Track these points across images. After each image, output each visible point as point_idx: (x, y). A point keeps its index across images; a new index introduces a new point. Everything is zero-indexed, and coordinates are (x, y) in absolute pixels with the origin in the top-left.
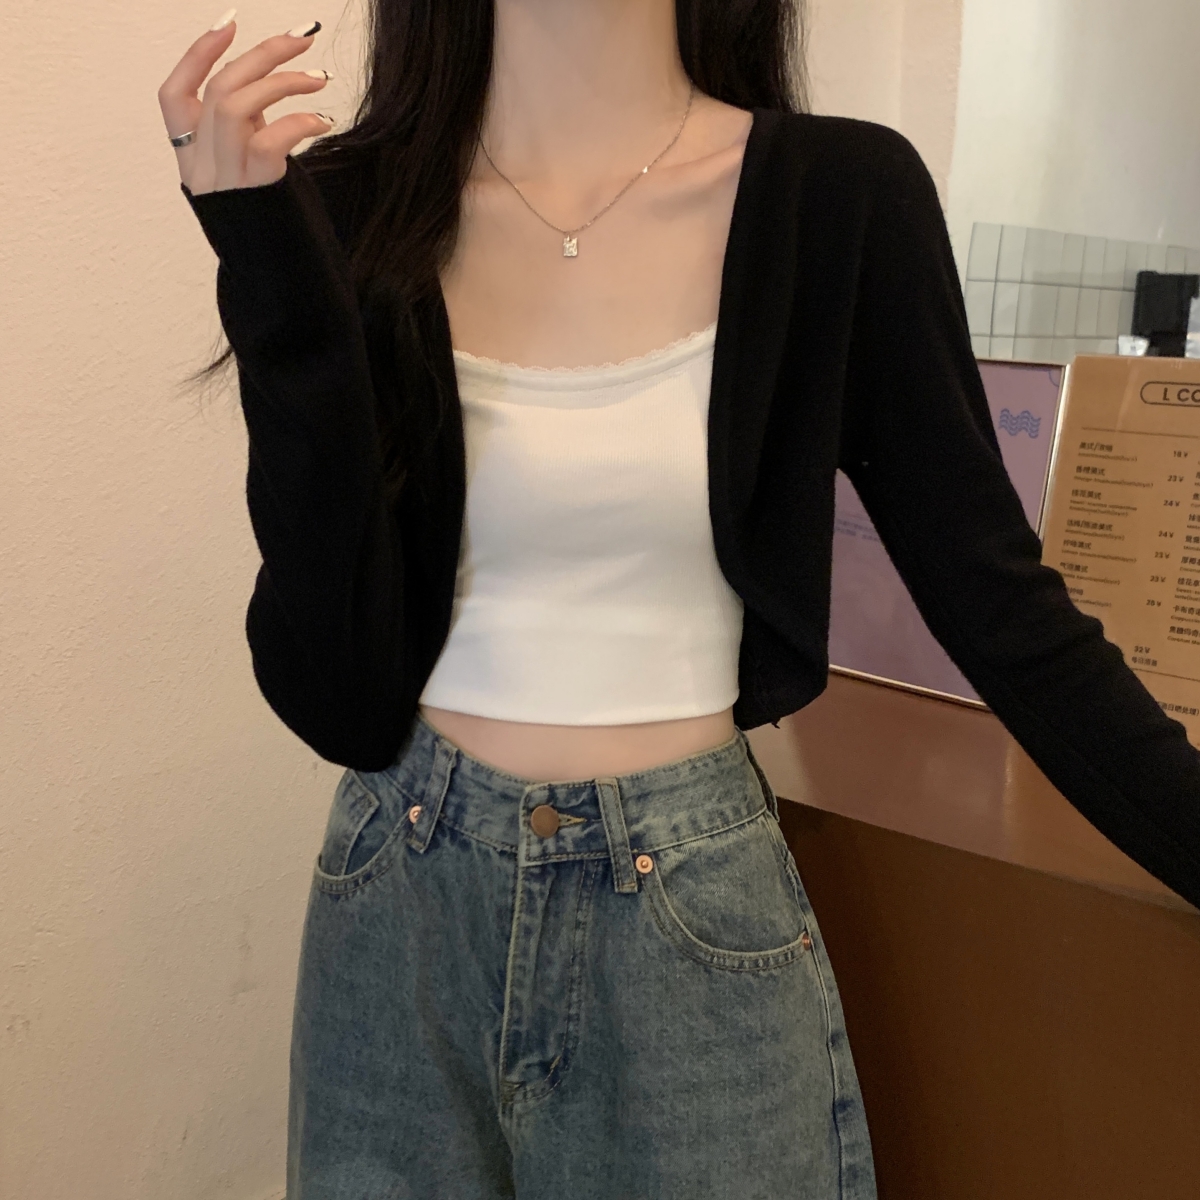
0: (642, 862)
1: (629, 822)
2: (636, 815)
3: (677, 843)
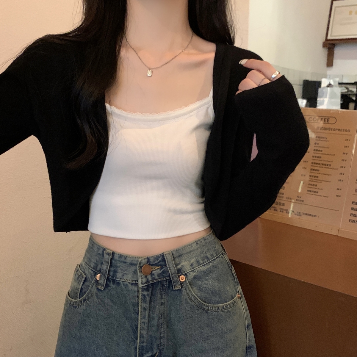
0: (181, 278)
1: (176, 265)
2: (178, 263)
3: (192, 270)
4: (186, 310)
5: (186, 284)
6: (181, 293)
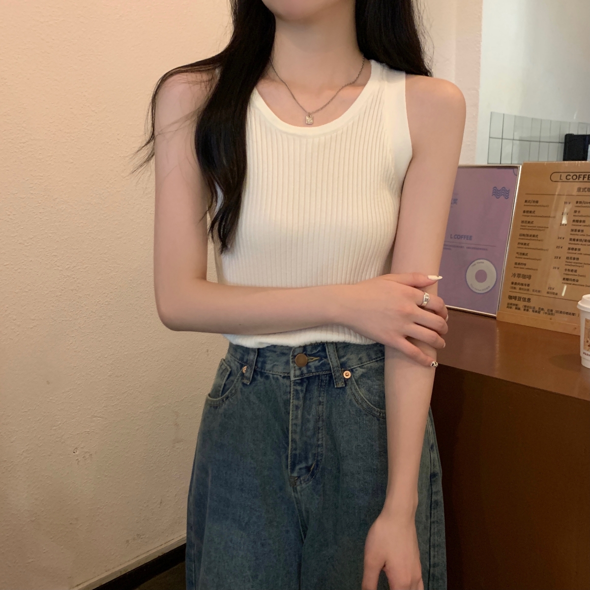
0: (346, 374)
1: (340, 357)
2: (343, 355)
3: (361, 365)
4: (350, 413)
5: (352, 381)
6: (345, 392)
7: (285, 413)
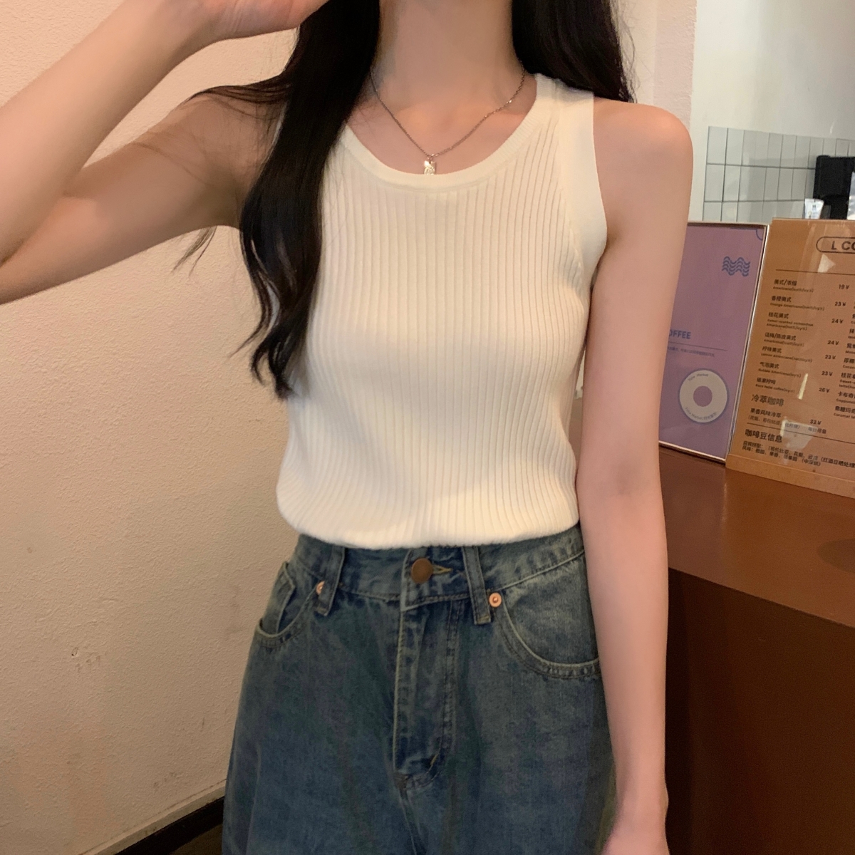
2: (489, 565)
4: (498, 669)
5: (503, 613)
6: (491, 632)
7: (388, 667)
